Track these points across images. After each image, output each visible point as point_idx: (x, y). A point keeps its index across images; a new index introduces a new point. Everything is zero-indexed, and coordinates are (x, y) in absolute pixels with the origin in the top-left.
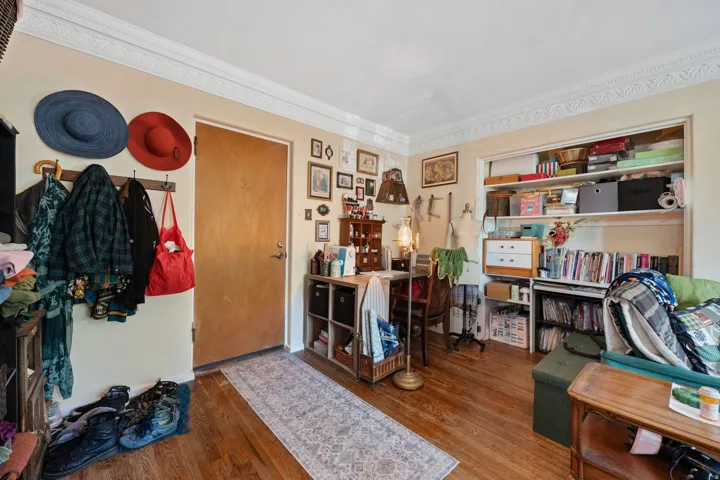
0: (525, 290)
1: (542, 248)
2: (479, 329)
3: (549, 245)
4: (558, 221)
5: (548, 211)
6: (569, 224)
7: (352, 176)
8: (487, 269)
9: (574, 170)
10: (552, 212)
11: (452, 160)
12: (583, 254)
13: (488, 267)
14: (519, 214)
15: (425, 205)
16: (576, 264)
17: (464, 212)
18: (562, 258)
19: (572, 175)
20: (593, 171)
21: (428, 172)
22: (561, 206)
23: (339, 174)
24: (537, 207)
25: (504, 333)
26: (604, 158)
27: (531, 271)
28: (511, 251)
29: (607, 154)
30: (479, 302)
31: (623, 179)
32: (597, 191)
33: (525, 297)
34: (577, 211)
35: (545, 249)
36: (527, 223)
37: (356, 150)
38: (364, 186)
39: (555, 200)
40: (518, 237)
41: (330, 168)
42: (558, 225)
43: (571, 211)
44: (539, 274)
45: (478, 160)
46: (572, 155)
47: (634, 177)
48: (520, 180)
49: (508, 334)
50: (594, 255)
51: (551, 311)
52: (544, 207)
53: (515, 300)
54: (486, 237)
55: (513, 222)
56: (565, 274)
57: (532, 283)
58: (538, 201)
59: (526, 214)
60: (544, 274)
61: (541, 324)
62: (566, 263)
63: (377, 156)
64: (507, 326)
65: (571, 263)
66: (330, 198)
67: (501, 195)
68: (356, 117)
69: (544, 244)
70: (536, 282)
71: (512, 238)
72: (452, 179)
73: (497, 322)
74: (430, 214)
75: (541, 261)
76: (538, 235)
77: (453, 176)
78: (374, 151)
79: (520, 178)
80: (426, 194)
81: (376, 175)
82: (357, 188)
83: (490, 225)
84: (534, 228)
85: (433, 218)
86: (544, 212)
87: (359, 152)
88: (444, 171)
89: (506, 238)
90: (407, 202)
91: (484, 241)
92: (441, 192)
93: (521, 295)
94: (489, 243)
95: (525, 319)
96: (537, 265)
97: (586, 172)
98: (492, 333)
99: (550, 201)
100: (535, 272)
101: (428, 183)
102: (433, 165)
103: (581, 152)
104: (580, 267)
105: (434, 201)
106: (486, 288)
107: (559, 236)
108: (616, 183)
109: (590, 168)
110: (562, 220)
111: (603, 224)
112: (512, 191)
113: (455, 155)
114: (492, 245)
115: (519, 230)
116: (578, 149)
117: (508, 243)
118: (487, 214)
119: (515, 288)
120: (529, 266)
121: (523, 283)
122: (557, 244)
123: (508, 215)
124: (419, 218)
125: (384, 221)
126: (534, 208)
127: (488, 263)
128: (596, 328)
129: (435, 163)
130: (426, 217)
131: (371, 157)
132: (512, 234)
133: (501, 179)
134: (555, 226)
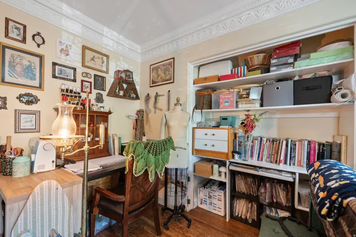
0: (223, 169)
1: (235, 135)
2: (189, 202)
3: (240, 132)
4: (247, 113)
5: (240, 106)
6: (255, 116)
7: (75, 69)
8: (196, 152)
9: (260, 71)
10: (243, 106)
11: (170, 64)
12: (265, 139)
13: (196, 150)
14: (219, 108)
15: (152, 101)
16: (260, 148)
17: (176, 105)
18: (249, 143)
19: (258, 75)
20: (274, 71)
21: (154, 74)
22: (250, 101)
23: (54, 64)
24: (232, 102)
25: (208, 203)
26: (283, 60)
27: (227, 154)
28: (213, 137)
29: (286, 57)
30: (189, 179)
31: (296, 78)
32: (278, 88)
33: (223, 175)
34: (262, 105)
35: (237, 136)
36: (224, 115)
37: (80, 46)
38: (92, 80)
39: (244, 96)
40: (217, 126)
41: (41, 57)
42: (248, 116)
43: (257, 105)
44: (233, 157)
45: (189, 64)
46: (258, 60)
47: (304, 77)
48: (219, 80)
49: (211, 204)
50: (273, 141)
51: (241, 186)
52: (237, 102)
53: (215, 177)
54: (195, 126)
55: (214, 114)
56: (252, 156)
57: (228, 163)
58: (233, 97)
59: (224, 107)
60: (236, 156)
61: (235, 195)
62: (252, 147)
63: (107, 56)
64: (210, 197)
65: (257, 147)
66: (40, 87)
67: (206, 93)
68: (78, 13)
69: (236, 131)
70: (231, 163)
71: (214, 127)
72: (170, 80)
73: (203, 193)
74: (155, 108)
75: (234, 147)
76: (232, 125)
77: (171, 77)
78: (104, 51)
79: (220, 78)
80: (153, 92)
81: (107, 72)
82: (82, 81)
83: (198, 117)
84: (230, 119)
85: (157, 111)
86: (237, 107)
87: (84, 48)
88: (165, 73)
89: (210, 127)
90: (137, 98)
91: (194, 129)
92: (162, 90)
93: (220, 172)
94: (197, 131)
95: (223, 192)
96: (231, 149)
97: (269, 72)
98: (199, 202)
99: (241, 97)
100: (230, 155)
101: (154, 83)
102: (157, 69)
103: (264, 58)
104: (263, 151)
105: (158, 98)
106: (194, 166)
107: (248, 126)
108: (292, 82)
109: (272, 69)
110: (250, 113)
111: (278, 116)
112: (214, 89)
113: (172, 60)
114: (199, 133)
115: (219, 120)
116: (262, 55)
117: (210, 132)
118: (196, 108)
119: (216, 167)
120: (226, 151)
121: (222, 164)
122: (246, 132)
123: (211, 108)
124: (148, 111)
125: (110, 113)
126: (230, 103)
127: (196, 147)
128: (275, 201)
129: (158, 67)
130: (153, 110)
131: (100, 56)
132: (213, 124)
133: (205, 79)
134: (244, 117)
